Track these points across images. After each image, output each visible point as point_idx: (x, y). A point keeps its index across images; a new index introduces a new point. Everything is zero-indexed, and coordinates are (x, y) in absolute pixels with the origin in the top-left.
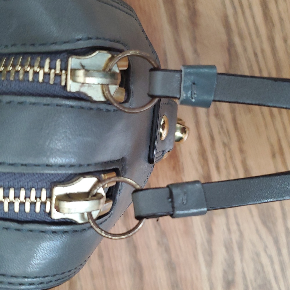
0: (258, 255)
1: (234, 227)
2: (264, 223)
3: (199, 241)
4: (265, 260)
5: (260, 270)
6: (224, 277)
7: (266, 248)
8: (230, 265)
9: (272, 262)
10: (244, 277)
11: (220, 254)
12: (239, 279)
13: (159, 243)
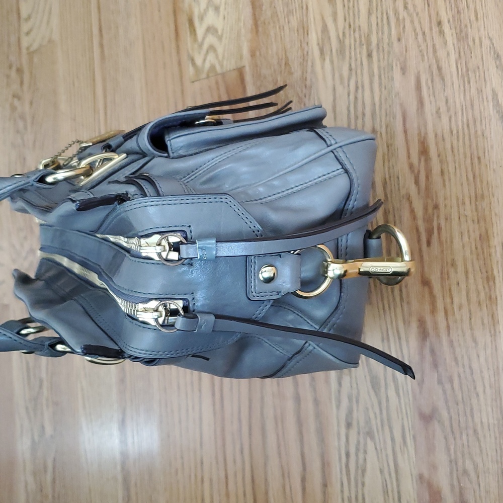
0: (367, 409)
1: (354, 386)
2: (373, 387)
3: (333, 389)
4: (372, 415)
5: (368, 421)
6: (346, 419)
7: (373, 406)
8: (350, 412)
9: (376, 418)
10: (358, 424)
11: (345, 402)
12: (355, 423)
13: (310, 385)
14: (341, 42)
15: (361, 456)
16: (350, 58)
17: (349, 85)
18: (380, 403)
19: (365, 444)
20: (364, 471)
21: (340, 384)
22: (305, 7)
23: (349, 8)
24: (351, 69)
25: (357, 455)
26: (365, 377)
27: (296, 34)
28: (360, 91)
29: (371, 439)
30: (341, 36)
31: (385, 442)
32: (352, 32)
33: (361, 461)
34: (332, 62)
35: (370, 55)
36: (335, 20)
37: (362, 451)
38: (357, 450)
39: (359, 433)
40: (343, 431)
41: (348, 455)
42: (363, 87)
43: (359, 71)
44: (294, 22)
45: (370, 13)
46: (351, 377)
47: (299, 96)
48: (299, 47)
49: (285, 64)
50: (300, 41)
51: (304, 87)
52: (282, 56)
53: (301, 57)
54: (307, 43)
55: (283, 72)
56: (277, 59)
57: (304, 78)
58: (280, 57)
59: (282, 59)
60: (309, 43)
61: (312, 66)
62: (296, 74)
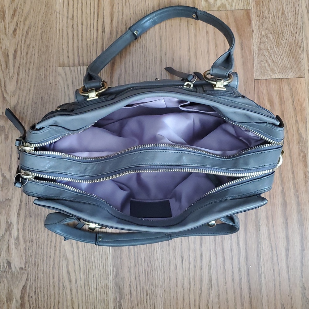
47: (291, 32)
48: (293, 5)
49: (282, 13)
50: (294, 3)
51: (295, 28)
52: (280, 9)
53: (294, 11)
54: (299, 5)
55: (280, 18)
56: (276, 9)
57: (296, 23)
58: (279, 9)
59: (280, 10)
60: (300, 5)
61: (302, 18)
62: (290, 21)
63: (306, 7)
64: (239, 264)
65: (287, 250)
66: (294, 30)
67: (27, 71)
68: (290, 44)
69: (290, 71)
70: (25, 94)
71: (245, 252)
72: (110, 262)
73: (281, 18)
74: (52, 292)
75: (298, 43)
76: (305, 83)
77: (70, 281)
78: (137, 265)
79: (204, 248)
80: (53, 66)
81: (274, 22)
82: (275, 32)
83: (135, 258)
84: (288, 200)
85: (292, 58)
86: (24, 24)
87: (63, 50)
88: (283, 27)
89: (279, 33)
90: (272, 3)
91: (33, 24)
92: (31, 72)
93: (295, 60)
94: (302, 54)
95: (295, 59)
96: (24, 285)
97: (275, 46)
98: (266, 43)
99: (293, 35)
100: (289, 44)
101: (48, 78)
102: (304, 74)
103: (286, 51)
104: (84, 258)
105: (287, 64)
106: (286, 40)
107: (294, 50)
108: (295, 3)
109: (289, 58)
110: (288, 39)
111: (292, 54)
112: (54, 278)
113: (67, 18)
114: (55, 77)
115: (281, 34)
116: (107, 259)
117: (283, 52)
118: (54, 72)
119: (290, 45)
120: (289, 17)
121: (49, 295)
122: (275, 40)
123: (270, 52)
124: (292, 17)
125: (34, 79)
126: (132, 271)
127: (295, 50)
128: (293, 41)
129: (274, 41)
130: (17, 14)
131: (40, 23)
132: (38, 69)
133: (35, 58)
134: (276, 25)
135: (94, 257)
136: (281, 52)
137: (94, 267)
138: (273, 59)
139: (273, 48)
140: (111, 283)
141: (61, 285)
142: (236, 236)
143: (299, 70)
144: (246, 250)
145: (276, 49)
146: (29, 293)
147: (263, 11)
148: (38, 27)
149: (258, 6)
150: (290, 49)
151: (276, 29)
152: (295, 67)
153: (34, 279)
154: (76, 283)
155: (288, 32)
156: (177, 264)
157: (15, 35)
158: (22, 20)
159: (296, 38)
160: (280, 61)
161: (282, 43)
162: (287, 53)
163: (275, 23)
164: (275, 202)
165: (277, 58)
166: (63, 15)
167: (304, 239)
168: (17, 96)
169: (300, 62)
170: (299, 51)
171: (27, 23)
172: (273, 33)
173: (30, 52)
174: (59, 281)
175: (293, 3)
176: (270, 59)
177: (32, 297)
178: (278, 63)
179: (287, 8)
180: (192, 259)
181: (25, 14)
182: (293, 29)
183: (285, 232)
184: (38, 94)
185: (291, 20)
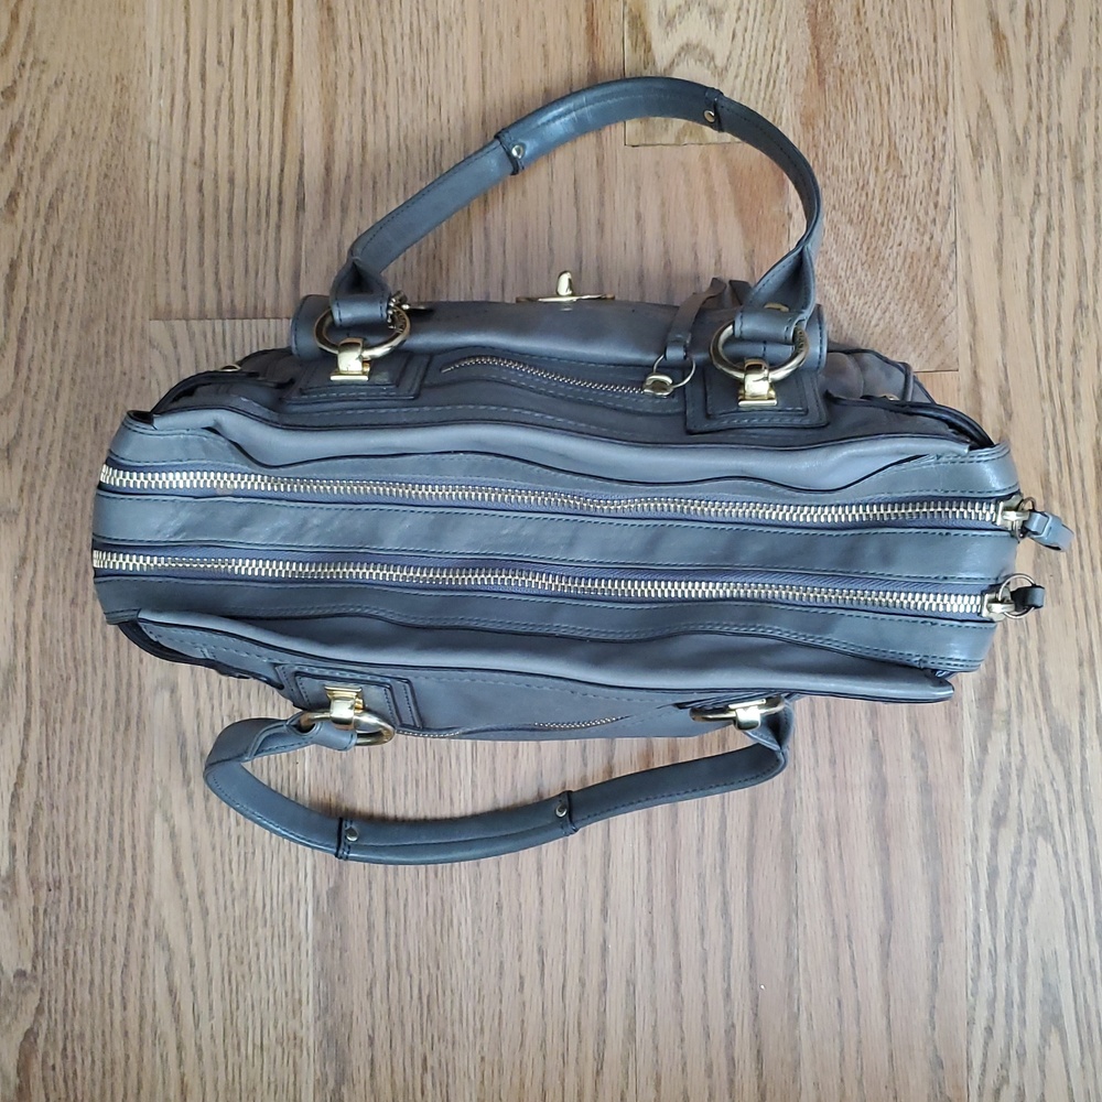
0: (1041, 786)
1: (1016, 748)
2: (1055, 748)
3: (967, 760)
4: (1049, 796)
5: (1041, 806)
6: (993, 809)
7: (1053, 780)
8: (1003, 796)
9: (1058, 800)
10: (1020, 814)
11: (993, 779)
12: (1012, 815)
13: (913, 756)
14: (1020, 144)
15: (1023, 871)
16: (1038, 173)
17: (1032, 220)
18: (1068, 774)
19: (1034, 850)
20: (1027, 898)
21: (984, 749)
22: (941, 64)
23: (1039, 86)
24: (1037, 194)
25: (1013, 872)
26: (1041, 731)
27: (919, 107)
28: (1055, 234)
29: (1045, 839)
30: (1020, 133)
31: (1075, 839)
32: (1044, 132)
33: (1022, 882)
34: (998, 174)
35: (1078, 178)
36: (1008, 102)
37: (1025, 860)
38: (1015, 862)
39: (1020, 832)
40: (985, 833)
41: (993, 874)
42: (1062, 227)
43: (1055, 202)
44: (915, 85)
45: (1082, 108)
46: (1009, 735)
47: (919, 220)
48: (925, 131)
49: (889, 156)
50: (928, 122)
51: (932, 205)
52: (882, 140)
53: (927, 151)
54: (944, 129)
55: (881, 170)
56: (869, 143)
57: (934, 189)
58: (877, 141)
59: (882, 144)
60: (948, 130)
61: (953, 172)
62: (913, 180)
63: (969, 136)
64: (727, 978)
65: (886, 939)
66: (927, 213)
67: (51, 332)
68: (912, 258)
69: (910, 348)
70: (40, 407)
71: (746, 940)
72: (308, 964)
73: (886, 171)
74: (120, 1055)
75: (937, 258)
76: (959, 390)
77: (177, 1018)
78: (393, 972)
79: (613, 923)
80: (133, 318)
81: (861, 184)
82: (863, 218)
83: (388, 951)
84: (890, 771)
85: (916, 305)
86: (43, 177)
87: (167, 263)
88: (890, 201)
89: (876, 220)
90: (855, 123)
91: (70, 178)
92: (61, 333)
93: (926, 313)
94: (951, 295)
95: (925, 309)
96: (28, 1027)
97: (863, 265)
98: (834, 255)
99: (922, 230)
100: (909, 260)
101: (117, 356)
102: (955, 358)
103: (898, 284)
104: (225, 944)
105: (899, 326)
106: (900, 245)
107: (925, 279)
108: (933, 121)
109: (907, 308)
110: (904, 243)
111: (917, 293)
112: (125, 1008)
113: (184, 159)
114: (141, 352)
115: (882, 224)
116: (296, 953)
117: (887, 287)
118: (137, 337)
119: (912, 263)
120: (911, 167)
121: (108, 1062)
122: (861, 245)
123: (845, 285)
124: (921, 167)
125: (71, 359)
126: (377, 992)
127: (929, 280)
128: (924, 249)
129: (858, 247)
130: (20, 143)
131: (94, 175)
132: (87, 324)
133: (75, 291)
134: (867, 194)
135: (257, 945)
136: (880, 285)
137: (255, 978)
138: (855, 310)
139: (856, 271)
140: (308, 1029)
141: (147, 1030)
142: (720, 888)
143: (941, 344)
144: (751, 934)
145: (866, 275)
146: (46, 1055)
147: (826, 146)
148: (87, 187)
149: (810, 128)
150: (912, 275)
151: (867, 208)
152: (926, 336)
153: (60, 1006)
154: (197, 1026)
155: (905, 218)
156: (524, 973)
157: (13, 213)
158: (37, 164)
159: (932, 238)
160: (876, 317)
161: (887, 256)
162: (899, 288)
163: (862, 189)
164: (848, 776)
165: (867, 306)
166: (169, 150)
167: (942, 904)
168: (15, 414)
169: (943, 320)
170: (943, 282)
171: (54, 173)
172: (855, 221)
173: (59, 269)
174: (142, 1018)
175: (925, 122)
176: (845, 307)
177: (54, 1068)
178: (870, 322)
179: (907, 140)
180: (573, 959)
181: (45, 145)
182: (922, 211)
183: (878, 878)
184: (84, 406)
185: (917, 180)
